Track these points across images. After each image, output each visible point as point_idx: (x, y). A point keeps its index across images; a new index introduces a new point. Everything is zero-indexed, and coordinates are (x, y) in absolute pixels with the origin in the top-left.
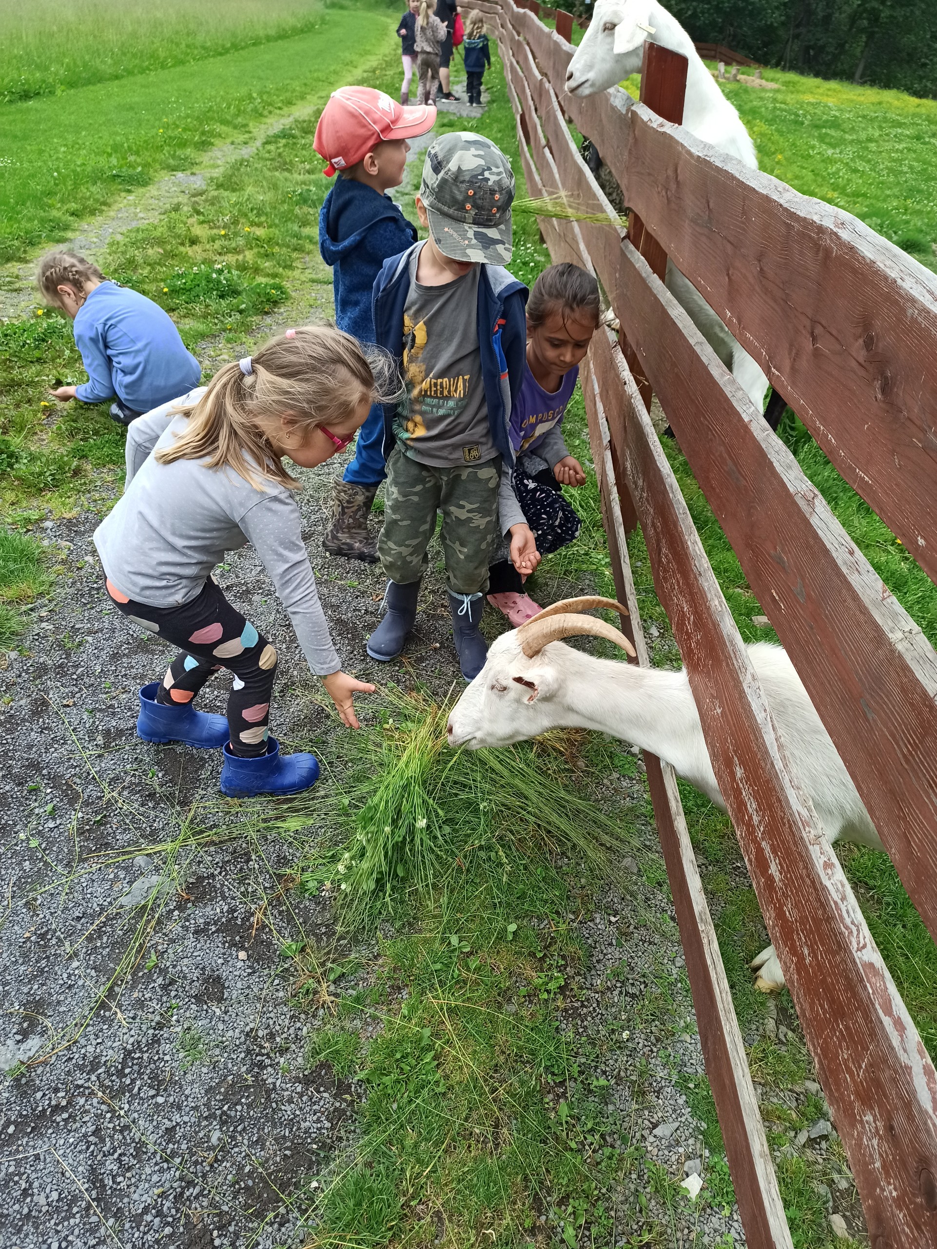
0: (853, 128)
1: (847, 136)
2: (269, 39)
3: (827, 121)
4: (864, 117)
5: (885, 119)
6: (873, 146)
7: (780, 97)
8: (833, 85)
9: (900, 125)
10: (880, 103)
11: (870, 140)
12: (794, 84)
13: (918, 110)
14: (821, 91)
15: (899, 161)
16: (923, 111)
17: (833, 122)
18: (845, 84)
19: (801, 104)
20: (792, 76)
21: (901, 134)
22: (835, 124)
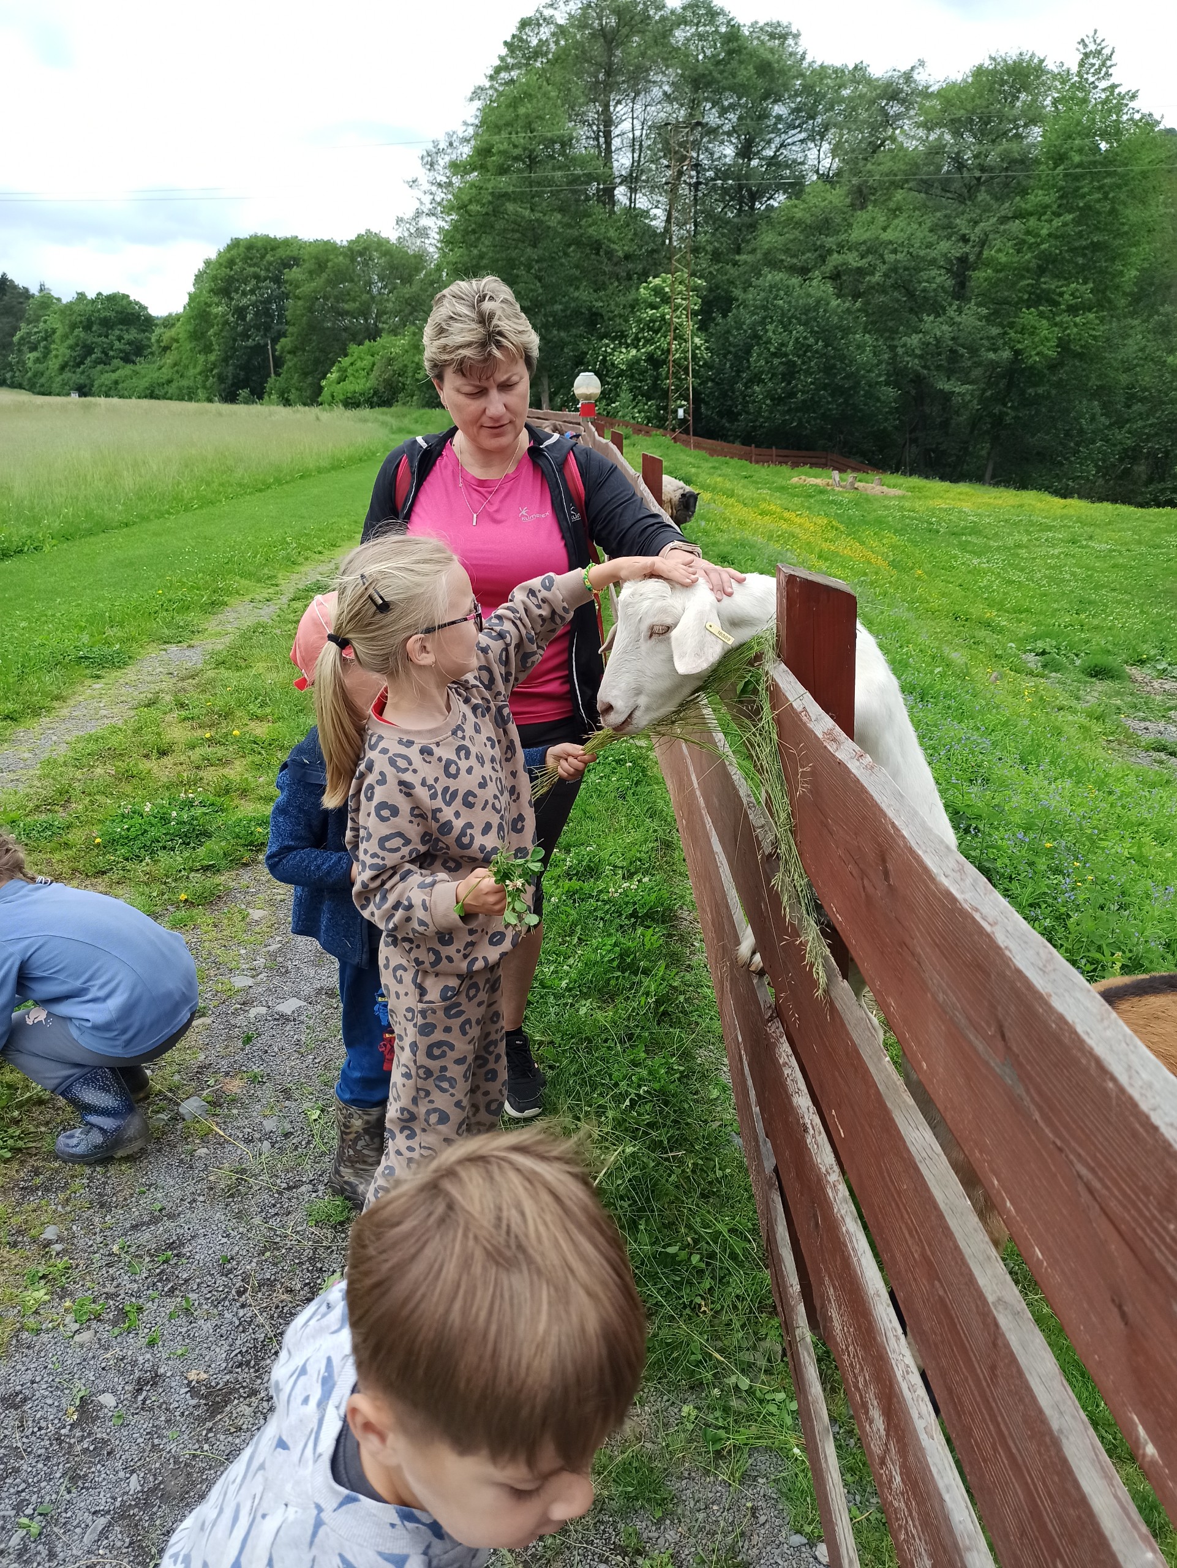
0: (996, 534)
1: (992, 543)
2: (320, 471)
3: (966, 528)
4: (1006, 521)
5: (1031, 523)
6: (1023, 552)
7: (907, 504)
8: (963, 488)
9: (1050, 528)
10: (1021, 506)
11: (1019, 546)
12: (920, 489)
13: (1065, 511)
14: (951, 495)
15: (1058, 568)
16: (1072, 512)
17: (972, 528)
18: (977, 486)
19: (933, 512)
20: (915, 481)
21: (1053, 538)
22: (975, 530)
